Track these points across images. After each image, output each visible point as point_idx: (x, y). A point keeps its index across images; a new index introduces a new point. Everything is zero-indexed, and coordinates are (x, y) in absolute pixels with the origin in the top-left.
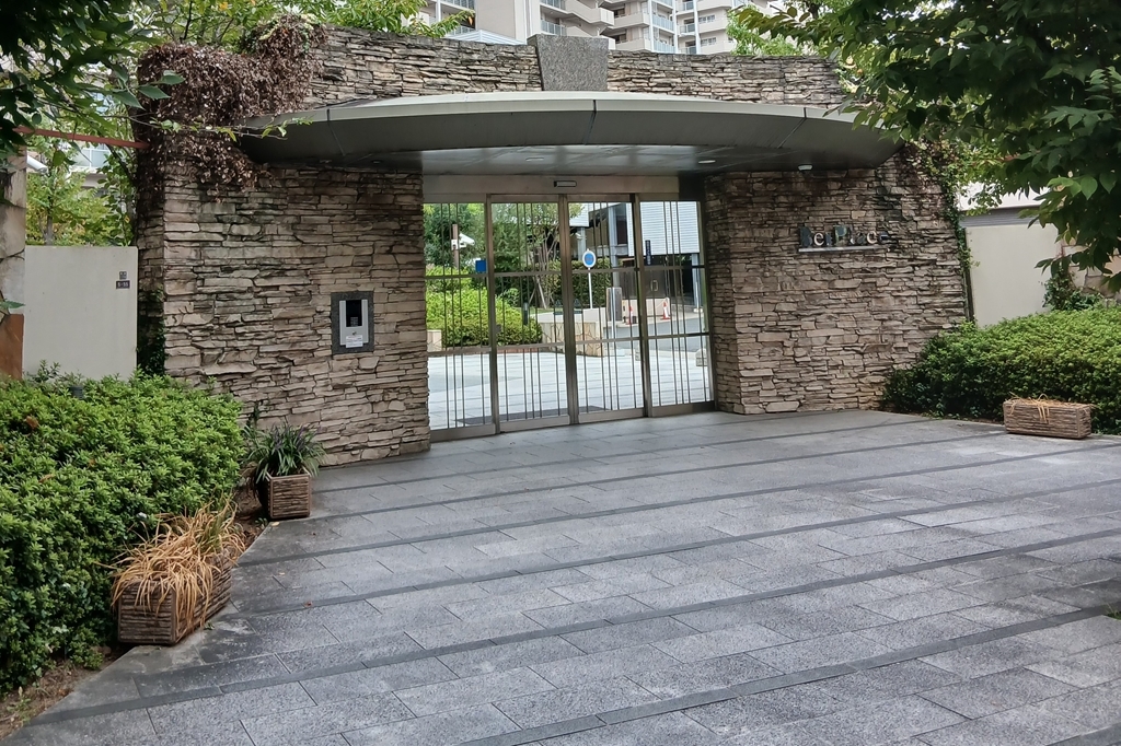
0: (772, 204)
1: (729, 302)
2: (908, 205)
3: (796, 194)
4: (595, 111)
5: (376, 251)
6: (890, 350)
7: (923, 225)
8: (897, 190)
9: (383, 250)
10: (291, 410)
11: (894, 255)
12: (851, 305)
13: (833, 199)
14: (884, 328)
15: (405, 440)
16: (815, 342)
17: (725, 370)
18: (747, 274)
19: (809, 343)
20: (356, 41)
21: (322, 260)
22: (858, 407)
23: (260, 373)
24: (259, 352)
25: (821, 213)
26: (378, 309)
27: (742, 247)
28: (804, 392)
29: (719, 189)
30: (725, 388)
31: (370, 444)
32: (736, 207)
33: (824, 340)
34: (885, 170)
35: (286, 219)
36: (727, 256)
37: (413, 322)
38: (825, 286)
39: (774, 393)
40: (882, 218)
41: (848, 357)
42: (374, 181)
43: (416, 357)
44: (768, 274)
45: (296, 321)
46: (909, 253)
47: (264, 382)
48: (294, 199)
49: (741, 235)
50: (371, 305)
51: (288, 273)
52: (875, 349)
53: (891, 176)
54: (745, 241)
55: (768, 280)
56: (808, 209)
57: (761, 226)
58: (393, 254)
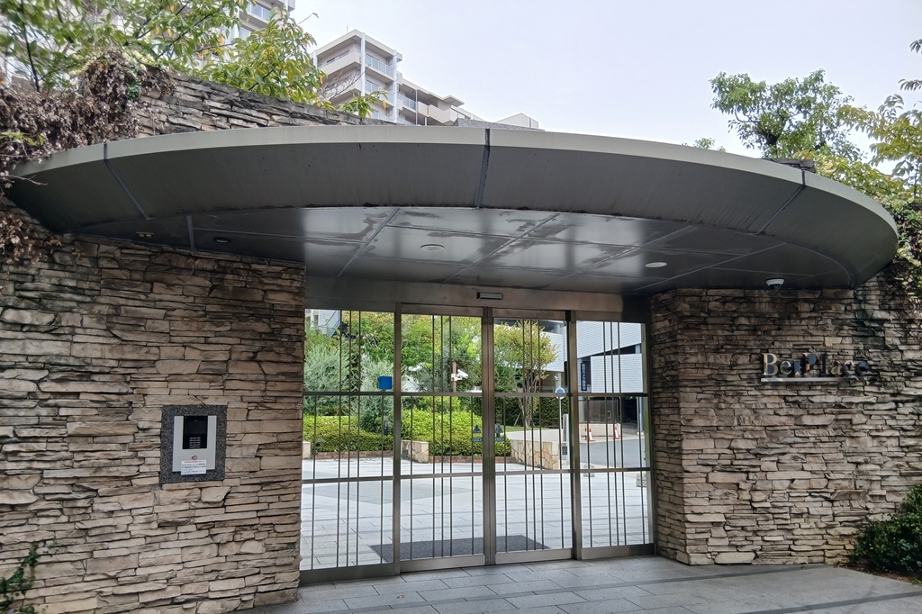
0: (731, 326)
1: (675, 435)
2: (891, 332)
3: (759, 316)
4: (488, 147)
5: (234, 356)
6: (864, 498)
7: (909, 355)
8: (880, 315)
9: (244, 356)
10: (92, 552)
11: (874, 389)
12: (821, 445)
13: (804, 323)
14: (859, 472)
15: (262, 589)
16: (777, 485)
17: (668, 511)
18: (697, 405)
19: (770, 486)
20: (218, 98)
21: (153, 363)
22: (824, 562)
23: (42, 505)
24: (42, 478)
25: (789, 339)
26: (231, 428)
27: (693, 373)
28: (761, 543)
29: (666, 307)
30: (667, 531)
31: (212, 595)
32: (687, 328)
33: (787, 483)
34: (867, 291)
35: (97, 309)
36: (675, 384)
37: (280, 445)
38: (791, 422)
39: (726, 542)
40: (861, 346)
41: (815, 504)
42: (235, 272)
43: (285, 488)
44: (723, 406)
45: (107, 439)
46: (892, 387)
47: (48, 516)
48: (112, 285)
49: (693, 360)
50: (222, 424)
51: (96, 378)
52: (848, 496)
53: (874, 297)
54: (696, 366)
55: (722, 412)
56: (773, 333)
57: (717, 351)
58: (259, 362)
